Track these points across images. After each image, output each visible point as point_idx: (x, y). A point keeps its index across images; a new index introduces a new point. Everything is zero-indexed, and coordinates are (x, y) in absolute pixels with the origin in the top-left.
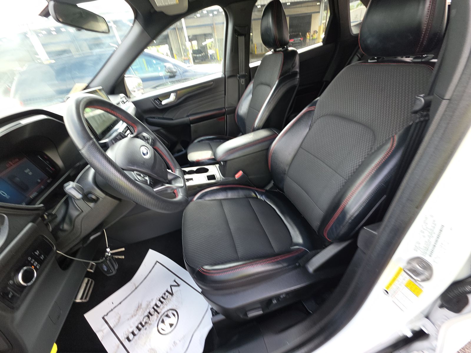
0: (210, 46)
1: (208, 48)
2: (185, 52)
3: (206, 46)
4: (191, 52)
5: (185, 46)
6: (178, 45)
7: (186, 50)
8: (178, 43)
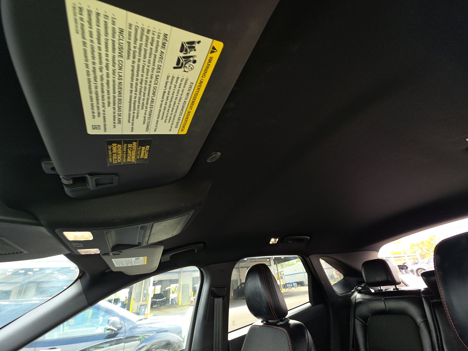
0: (174, 290)
1: (171, 292)
2: (144, 297)
3: (170, 290)
4: (151, 296)
5: (147, 290)
6: (140, 289)
7: (146, 295)
8: (140, 287)
